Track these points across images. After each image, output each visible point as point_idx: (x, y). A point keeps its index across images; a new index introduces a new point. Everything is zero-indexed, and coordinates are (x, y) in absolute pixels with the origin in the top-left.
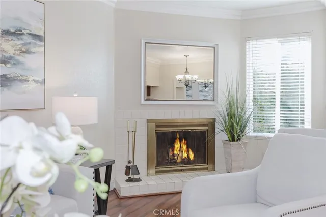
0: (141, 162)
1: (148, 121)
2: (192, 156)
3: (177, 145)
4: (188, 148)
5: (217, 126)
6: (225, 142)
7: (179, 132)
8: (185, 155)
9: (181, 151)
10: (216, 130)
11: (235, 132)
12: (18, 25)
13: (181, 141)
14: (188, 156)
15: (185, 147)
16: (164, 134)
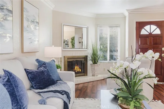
1: (65, 57)
2: (80, 70)
3: (76, 67)
5: (88, 58)
6: (91, 65)
8: (78, 70)
9: (77, 69)
10: (88, 60)
11: (96, 60)
14: (79, 70)
15: (78, 68)
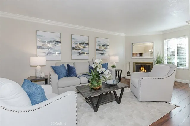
0: (131, 71)
1: (133, 62)
3: (142, 68)
4: (144, 69)
5: (154, 64)
7: (143, 65)
8: (144, 71)
12: (104, 44)
13: (143, 67)
16: (138, 65)
